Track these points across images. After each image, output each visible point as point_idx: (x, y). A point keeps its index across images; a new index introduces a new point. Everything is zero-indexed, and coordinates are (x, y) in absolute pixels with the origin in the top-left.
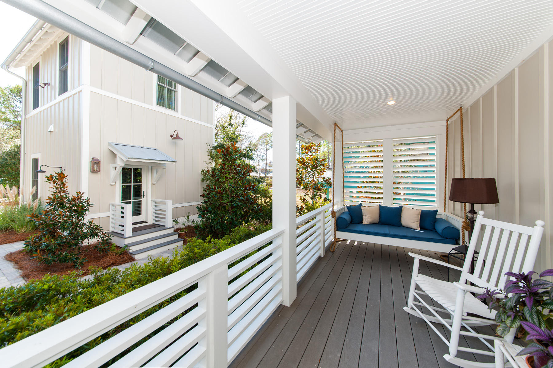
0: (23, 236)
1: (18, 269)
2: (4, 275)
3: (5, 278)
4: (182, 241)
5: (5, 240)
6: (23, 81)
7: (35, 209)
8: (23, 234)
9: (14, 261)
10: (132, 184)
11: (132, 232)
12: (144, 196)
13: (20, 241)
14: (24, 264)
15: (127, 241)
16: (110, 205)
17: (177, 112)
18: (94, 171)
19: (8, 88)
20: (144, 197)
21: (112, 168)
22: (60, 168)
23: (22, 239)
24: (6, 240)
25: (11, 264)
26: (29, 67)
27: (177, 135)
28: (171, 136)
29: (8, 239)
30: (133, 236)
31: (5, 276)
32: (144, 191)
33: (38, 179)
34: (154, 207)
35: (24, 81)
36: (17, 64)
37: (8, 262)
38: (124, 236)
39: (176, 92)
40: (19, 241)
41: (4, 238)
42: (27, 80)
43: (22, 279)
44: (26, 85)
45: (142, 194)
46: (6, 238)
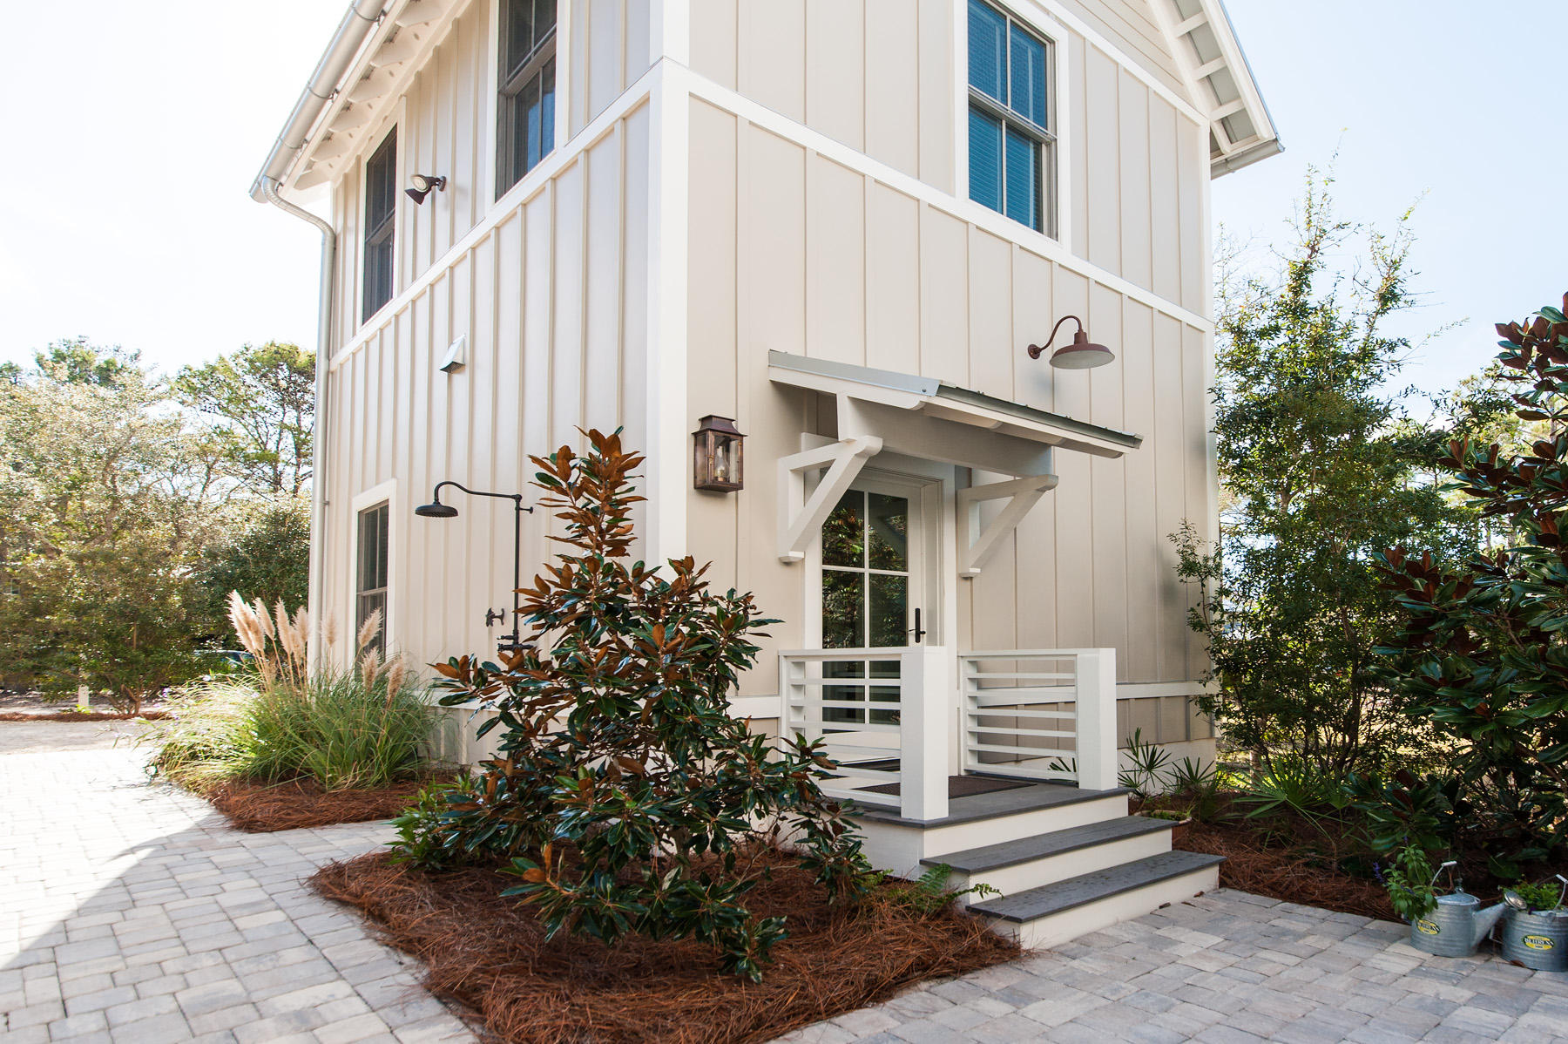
0: (355, 803)
1: (395, 947)
2: (334, 975)
3: (343, 988)
4: (1211, 865)
5: (289, 814)
6: (324, 232)
7: (394, 690)
8: (352, 794)
9: (361, 907)
10: (867, 571)
11: (951, 797)
12: (918, 634)
13: (346, 821)
14: (420, 926)
15: (937, 845)
16: (784, 662)
17: (1055, 235)
18: (712, 488)
19: (242, 353)
20: (918, 640)
21: (791, 476)
22: (513, 502)
23: (354, 812)
24: (290, 811)
25: (350, 916)
26: (346, 176)
27: (1080, 337)
28: (1035, 352)
29: (296, 811)
30: (956, 817)
31: (341, 978)
32: (918, 611)
33: (384, 583)
34: (973, 690)
35: (329, 233)
36: (302, 177)
37: (333, 906)
38: (903, 816)
39: (1044, 147)
40: (340, 822)
41: (280, 804)
42: (339, 230)
43: (432, 1006)
44: (335, 249)
45: (911, 625)
46: (291, 805)
